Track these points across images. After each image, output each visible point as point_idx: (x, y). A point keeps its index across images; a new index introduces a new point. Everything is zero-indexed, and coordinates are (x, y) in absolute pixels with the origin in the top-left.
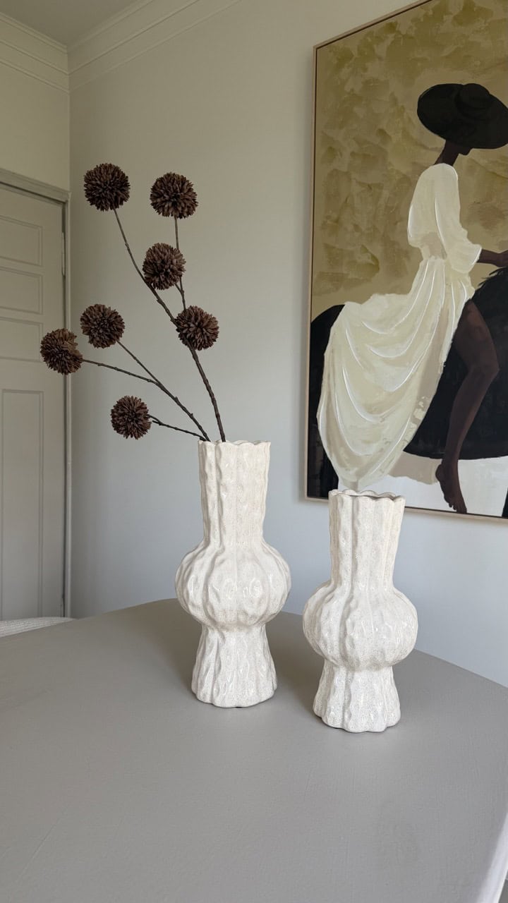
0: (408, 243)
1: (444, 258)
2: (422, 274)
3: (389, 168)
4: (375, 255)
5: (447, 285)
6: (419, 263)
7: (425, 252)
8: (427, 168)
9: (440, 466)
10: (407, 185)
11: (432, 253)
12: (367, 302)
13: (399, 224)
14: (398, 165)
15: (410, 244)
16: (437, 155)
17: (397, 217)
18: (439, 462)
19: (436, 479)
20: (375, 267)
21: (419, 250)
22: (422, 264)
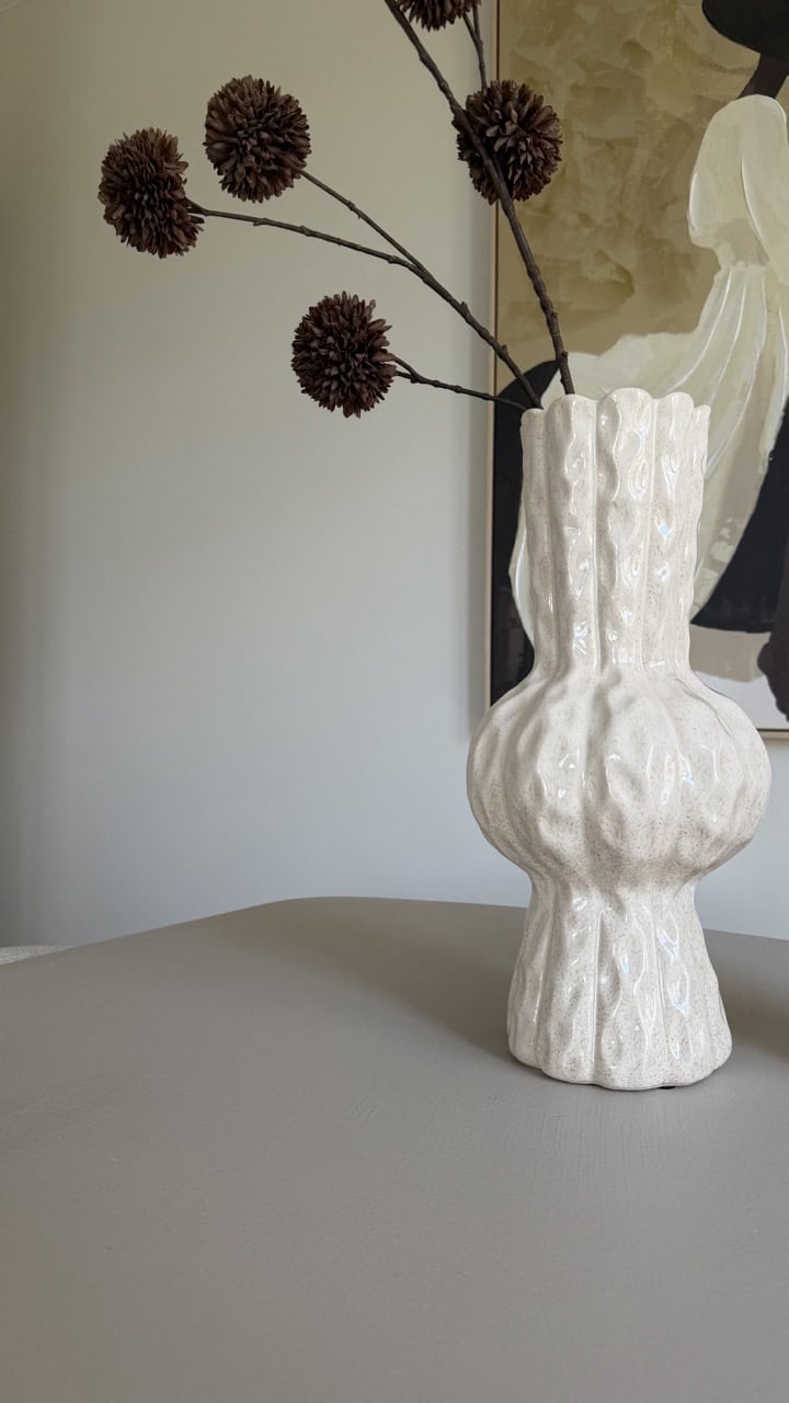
0: (690, 241)
1: (762, 263)
2: (721, 293)
3: (650, 108)
4: (624, 265)
5: (769, 311)
6: (713, 276)
7: (724, 254)
8: (724, 104)
9: (766, 647)
10: (684, 138)
11: (739, 255)
12: (610, 352)
13: (670, 208)
14: (666, 102)
15: (694, 242)
16: (744, 80)
17: (666, 196)
18: (764, 638)
19: (759, 671)
20: (624, 285)
21: (711, 254)
22: (719, 276)
